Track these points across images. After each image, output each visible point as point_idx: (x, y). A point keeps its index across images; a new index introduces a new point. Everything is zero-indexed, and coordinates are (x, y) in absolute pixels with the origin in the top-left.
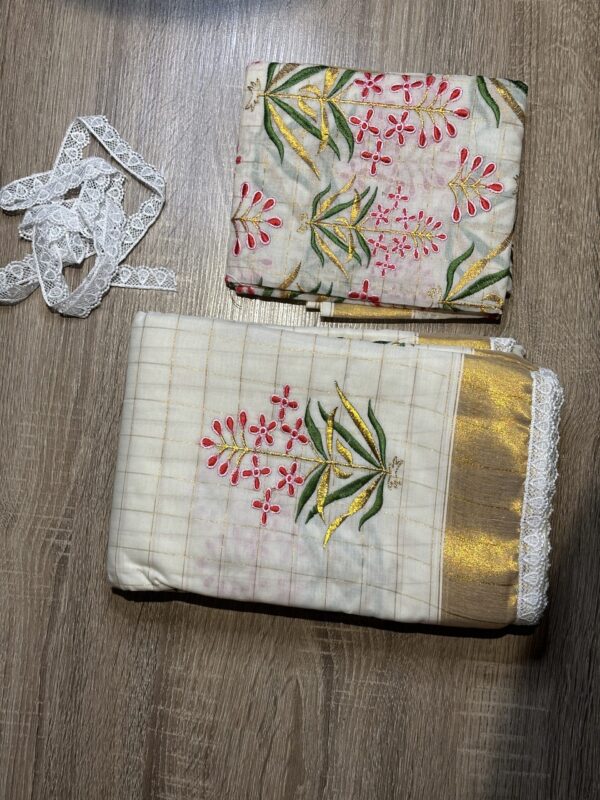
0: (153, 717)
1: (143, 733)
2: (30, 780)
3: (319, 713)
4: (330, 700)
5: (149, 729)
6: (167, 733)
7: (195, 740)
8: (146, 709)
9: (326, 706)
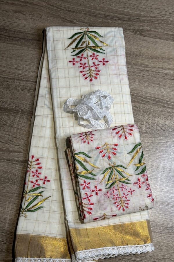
0: (17, 111)
1: (13, 107)
2: (4, 76)
3: (13, 158)
4: (16, 162)
5: (14, 109)
6: (12, 114)
7: (9, 122)
8: (20, 109)
9: (15, 160)
